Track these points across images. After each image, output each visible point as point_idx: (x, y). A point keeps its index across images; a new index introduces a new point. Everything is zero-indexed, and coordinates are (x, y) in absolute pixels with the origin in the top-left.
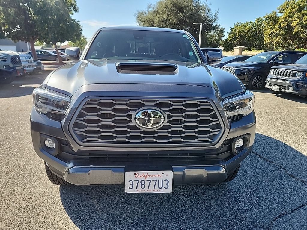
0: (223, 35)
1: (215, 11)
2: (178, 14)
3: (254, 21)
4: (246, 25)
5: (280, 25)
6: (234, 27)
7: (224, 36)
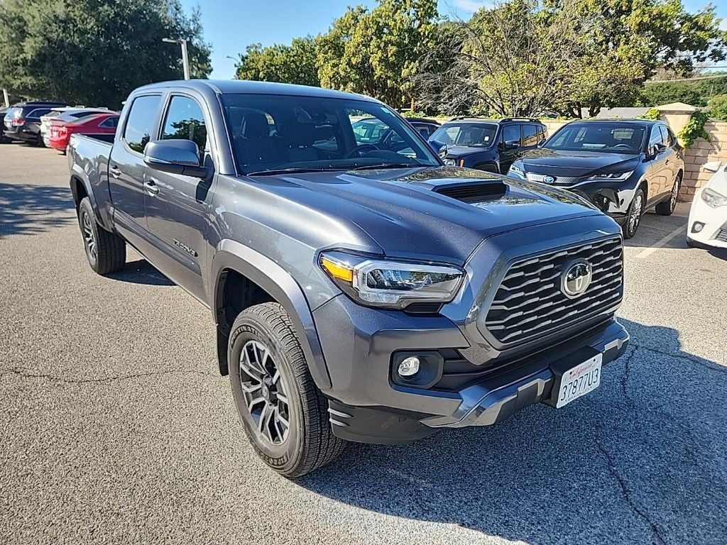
0: (210, 68)
1: (192, 11)
2: (101, 8)
3: (289, 45)
4: (275, 52)
5: (350, 60)
6: (247, 53)
7: (212, 70)
